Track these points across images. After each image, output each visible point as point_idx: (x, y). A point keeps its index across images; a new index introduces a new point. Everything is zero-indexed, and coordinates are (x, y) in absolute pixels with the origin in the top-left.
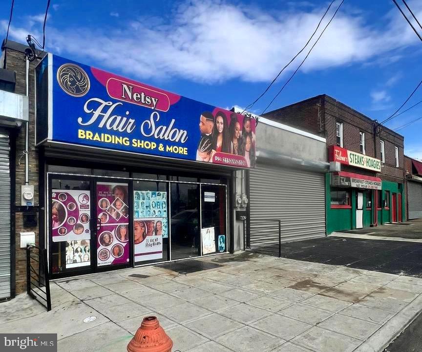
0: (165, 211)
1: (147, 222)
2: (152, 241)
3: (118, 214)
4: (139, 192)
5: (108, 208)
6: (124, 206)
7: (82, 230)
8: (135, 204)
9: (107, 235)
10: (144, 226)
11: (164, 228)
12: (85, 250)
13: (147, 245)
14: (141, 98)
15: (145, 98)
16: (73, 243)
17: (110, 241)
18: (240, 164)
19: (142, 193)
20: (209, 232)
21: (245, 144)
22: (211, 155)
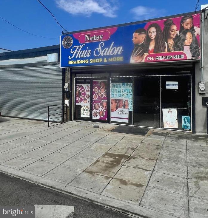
0: (131, 95)
1: (118, 100)
2: (121, 111)
3: (102, 95)
5: (97, 92)
6: (105, 91)
7: (86, 101)
8: (112, 90)
9: (97, 105)
10: (117, 102)
11: (130, 105)
12: (88, 110)
14: (94, 38)
15: (96, 37)
16: (83, 106)
17: (98, 108)
18: (177, 58)
19: (116, 84)
20: (171, 112)
21: (184, 40)
22: (143, 57)
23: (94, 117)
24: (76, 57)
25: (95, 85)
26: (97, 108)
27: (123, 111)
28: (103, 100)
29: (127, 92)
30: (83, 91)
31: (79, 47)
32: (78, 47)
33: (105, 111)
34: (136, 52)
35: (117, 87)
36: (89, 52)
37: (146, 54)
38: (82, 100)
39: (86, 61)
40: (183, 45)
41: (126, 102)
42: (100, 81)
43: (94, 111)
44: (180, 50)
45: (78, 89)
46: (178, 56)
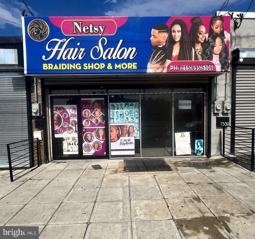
0: (137, 118)
1: (121, 126)
2: (125, 140)
3: (97, 121)
4: (114, 104)
5: (89, 116)
6: (101, 115)
7: (72, 130)
8: (111, 113)
9: (89, 135)
10: (118, 129)
11: (136, 131)
12: (75, 144)
13: (121, 144)
14: (89, 29)
15: (93, 28)
16: (67, 139)
17: (91, 139)
18: (205, 69)
19: (116, 104)
20: (184, 136)
21: (213, 47)
22: (164, 65)
23: (85, 153)
24: (58, 58)
25: (86, 106)
26: (89, 139)
27: (127, 140)
28: (98, 127)
29: (131, 114)
30: (65, 116)
31: (62, 41)
32: (60, 41)
33: (102, 142)
34: (156, 57)
35: (118, 109)
36: (81, 51)
37: (168, 62)
38: (64, 129)
39: (77, 67)
40: (212, 53)
41: (131, 128)
42: (93, 99)
43: (85, 143)
44: (209, 59)
45: (57, 113)
46: (206, 66)
